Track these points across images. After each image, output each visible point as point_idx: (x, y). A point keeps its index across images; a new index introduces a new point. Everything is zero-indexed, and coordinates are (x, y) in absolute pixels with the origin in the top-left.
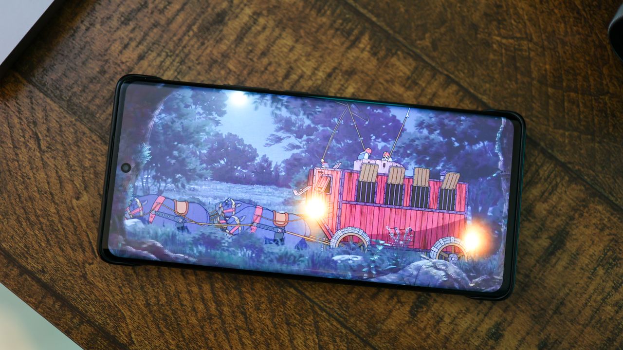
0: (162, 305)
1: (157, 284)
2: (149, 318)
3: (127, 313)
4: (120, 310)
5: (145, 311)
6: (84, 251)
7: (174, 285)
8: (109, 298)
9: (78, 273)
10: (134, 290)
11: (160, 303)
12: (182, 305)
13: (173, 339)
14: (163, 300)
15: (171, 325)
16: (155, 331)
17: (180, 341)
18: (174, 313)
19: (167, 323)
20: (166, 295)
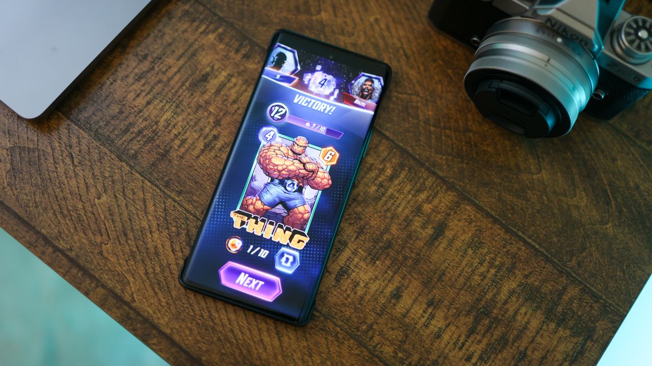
0: (157, 273)
1: (154, 258)
2: (147, 283)
3: (131, 280)
4: (126, 277)
5: (144, 277)
6: (101, 235)
7: (166, 259)
8: (119, 269)
9: (97, 251)
10: (137, 263)
11: (156, 272)
12: (172, 273)
13: (164, 298)
14: (158, 270)
15: (163, 288)
16: (151, 292)
17: (169, 300)
18: (166, 279)
19: (160, 287)
20: (160, 266)
